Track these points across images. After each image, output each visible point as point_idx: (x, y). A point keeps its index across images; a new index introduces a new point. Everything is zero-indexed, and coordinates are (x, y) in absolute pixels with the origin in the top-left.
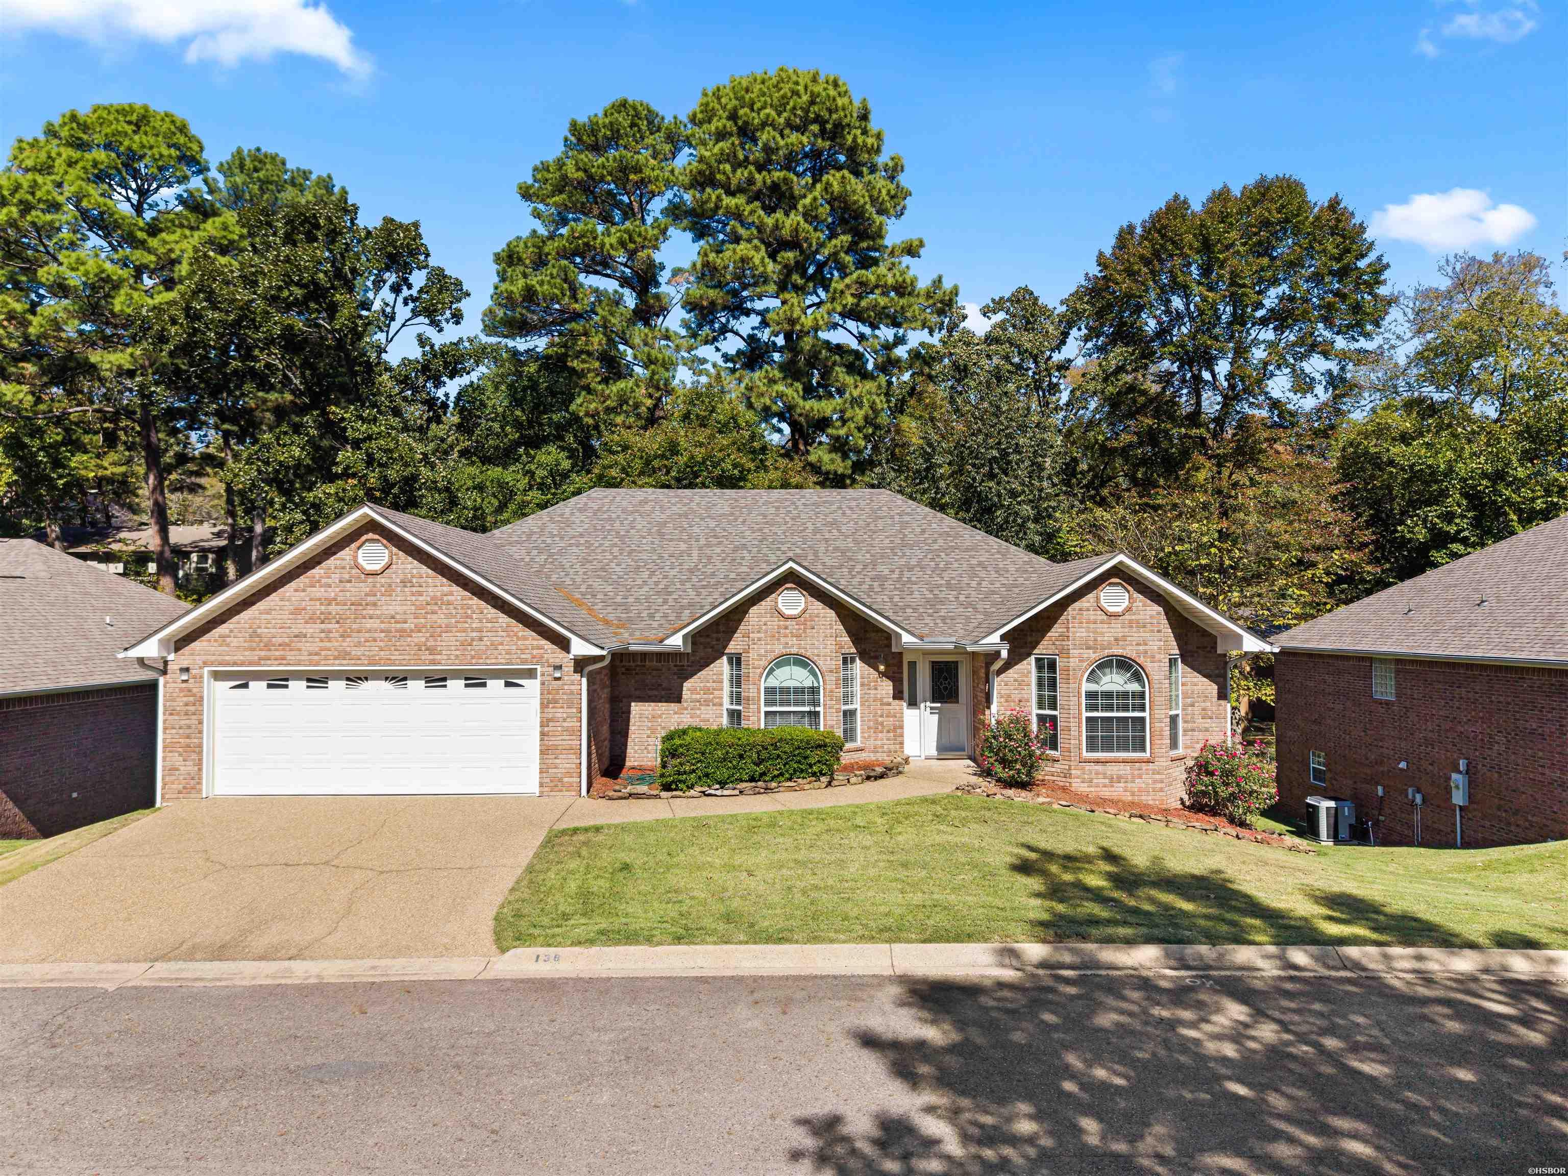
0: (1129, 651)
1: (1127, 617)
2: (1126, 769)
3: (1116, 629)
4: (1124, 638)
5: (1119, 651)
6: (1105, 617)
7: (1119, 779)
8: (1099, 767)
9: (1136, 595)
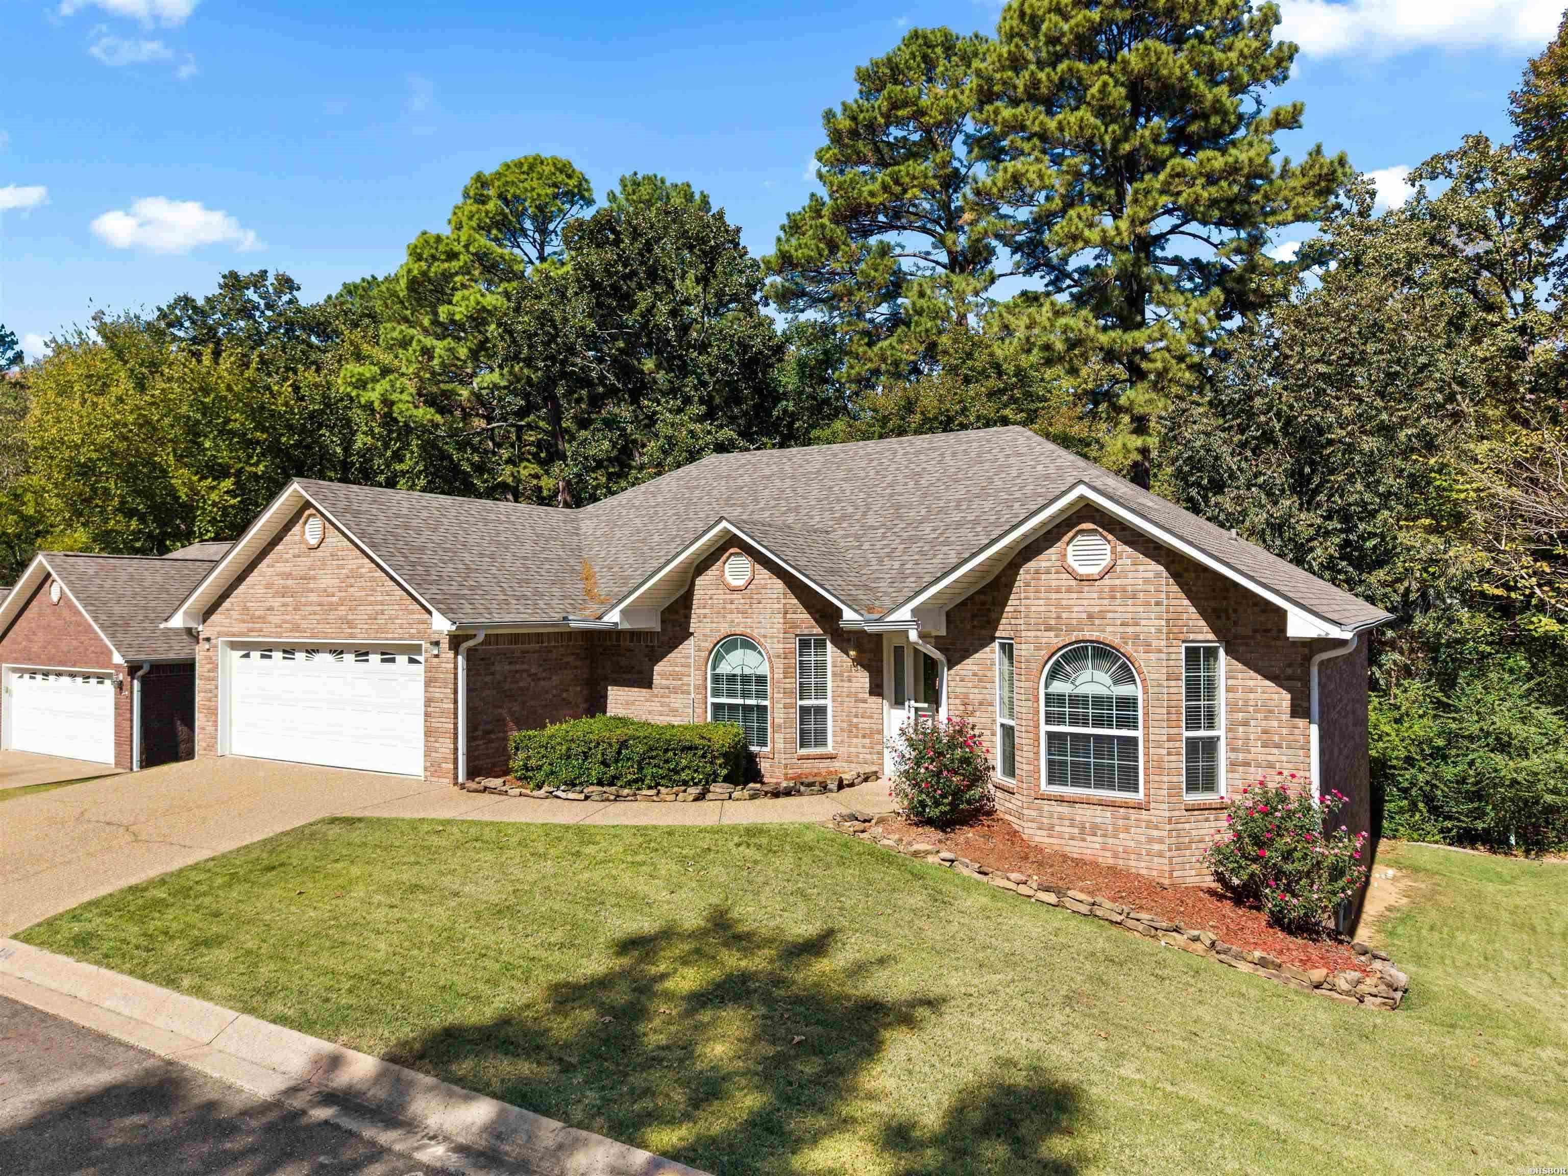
0: (1109, 635)
1: (1107, 581)
2: (1103, 816)
3: (1090, 599)
4: (1102, 615)
5: (1095, 635)
6: (1073, 583)
7: (1094, 830)
8: (1065, 809)
9: (1121, 547)
